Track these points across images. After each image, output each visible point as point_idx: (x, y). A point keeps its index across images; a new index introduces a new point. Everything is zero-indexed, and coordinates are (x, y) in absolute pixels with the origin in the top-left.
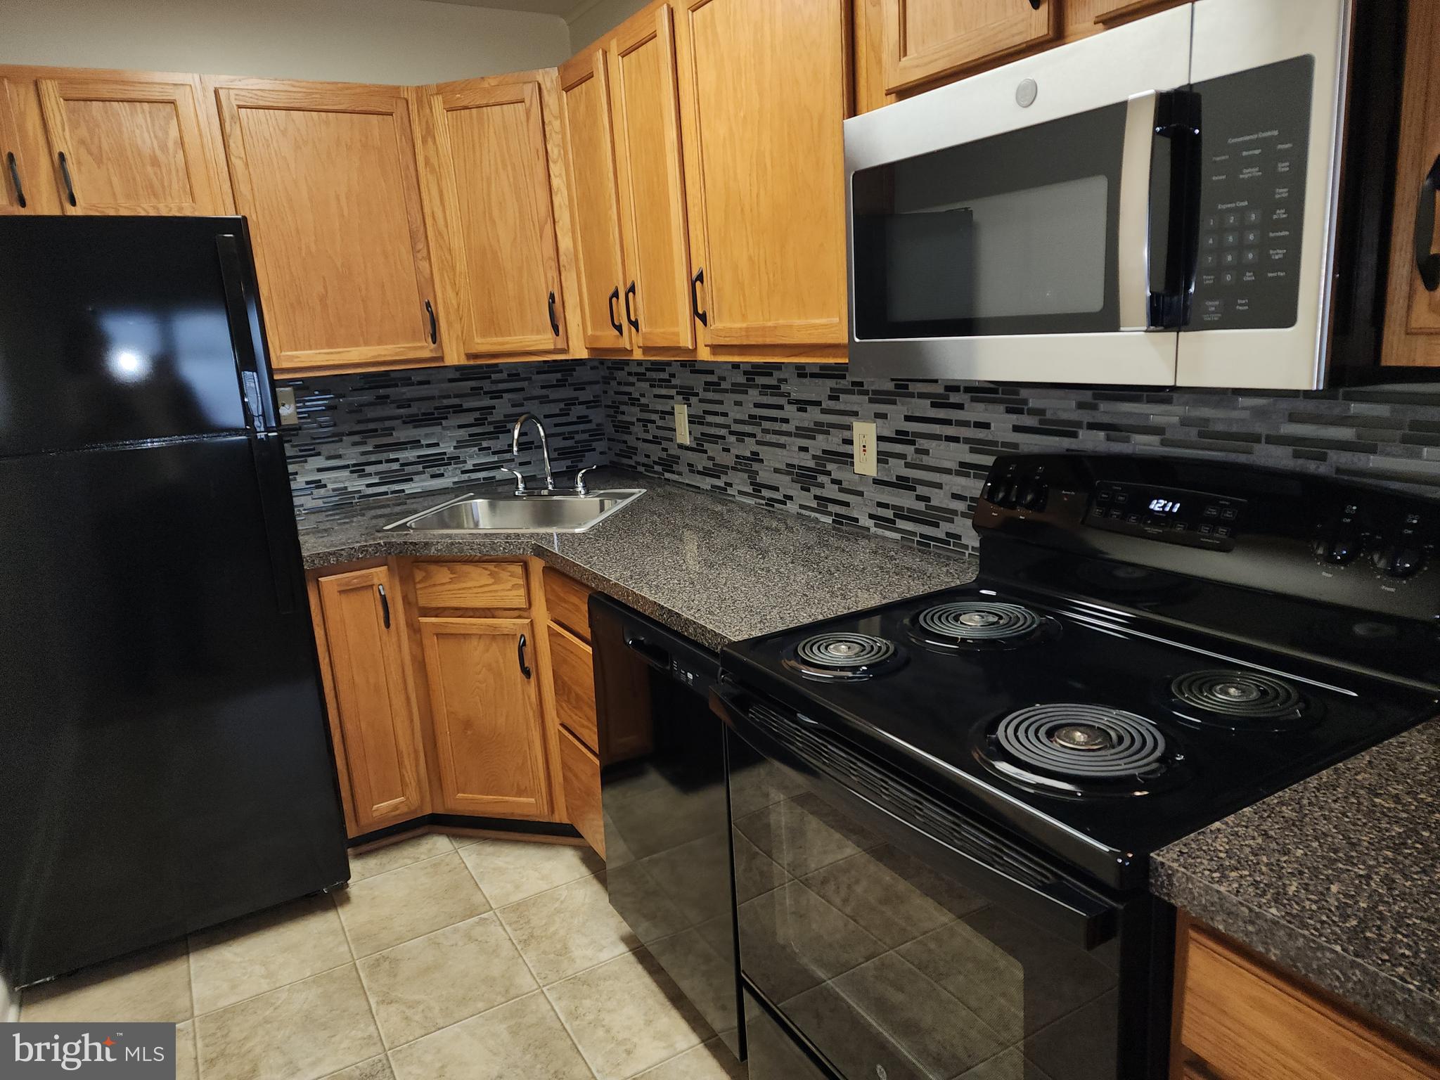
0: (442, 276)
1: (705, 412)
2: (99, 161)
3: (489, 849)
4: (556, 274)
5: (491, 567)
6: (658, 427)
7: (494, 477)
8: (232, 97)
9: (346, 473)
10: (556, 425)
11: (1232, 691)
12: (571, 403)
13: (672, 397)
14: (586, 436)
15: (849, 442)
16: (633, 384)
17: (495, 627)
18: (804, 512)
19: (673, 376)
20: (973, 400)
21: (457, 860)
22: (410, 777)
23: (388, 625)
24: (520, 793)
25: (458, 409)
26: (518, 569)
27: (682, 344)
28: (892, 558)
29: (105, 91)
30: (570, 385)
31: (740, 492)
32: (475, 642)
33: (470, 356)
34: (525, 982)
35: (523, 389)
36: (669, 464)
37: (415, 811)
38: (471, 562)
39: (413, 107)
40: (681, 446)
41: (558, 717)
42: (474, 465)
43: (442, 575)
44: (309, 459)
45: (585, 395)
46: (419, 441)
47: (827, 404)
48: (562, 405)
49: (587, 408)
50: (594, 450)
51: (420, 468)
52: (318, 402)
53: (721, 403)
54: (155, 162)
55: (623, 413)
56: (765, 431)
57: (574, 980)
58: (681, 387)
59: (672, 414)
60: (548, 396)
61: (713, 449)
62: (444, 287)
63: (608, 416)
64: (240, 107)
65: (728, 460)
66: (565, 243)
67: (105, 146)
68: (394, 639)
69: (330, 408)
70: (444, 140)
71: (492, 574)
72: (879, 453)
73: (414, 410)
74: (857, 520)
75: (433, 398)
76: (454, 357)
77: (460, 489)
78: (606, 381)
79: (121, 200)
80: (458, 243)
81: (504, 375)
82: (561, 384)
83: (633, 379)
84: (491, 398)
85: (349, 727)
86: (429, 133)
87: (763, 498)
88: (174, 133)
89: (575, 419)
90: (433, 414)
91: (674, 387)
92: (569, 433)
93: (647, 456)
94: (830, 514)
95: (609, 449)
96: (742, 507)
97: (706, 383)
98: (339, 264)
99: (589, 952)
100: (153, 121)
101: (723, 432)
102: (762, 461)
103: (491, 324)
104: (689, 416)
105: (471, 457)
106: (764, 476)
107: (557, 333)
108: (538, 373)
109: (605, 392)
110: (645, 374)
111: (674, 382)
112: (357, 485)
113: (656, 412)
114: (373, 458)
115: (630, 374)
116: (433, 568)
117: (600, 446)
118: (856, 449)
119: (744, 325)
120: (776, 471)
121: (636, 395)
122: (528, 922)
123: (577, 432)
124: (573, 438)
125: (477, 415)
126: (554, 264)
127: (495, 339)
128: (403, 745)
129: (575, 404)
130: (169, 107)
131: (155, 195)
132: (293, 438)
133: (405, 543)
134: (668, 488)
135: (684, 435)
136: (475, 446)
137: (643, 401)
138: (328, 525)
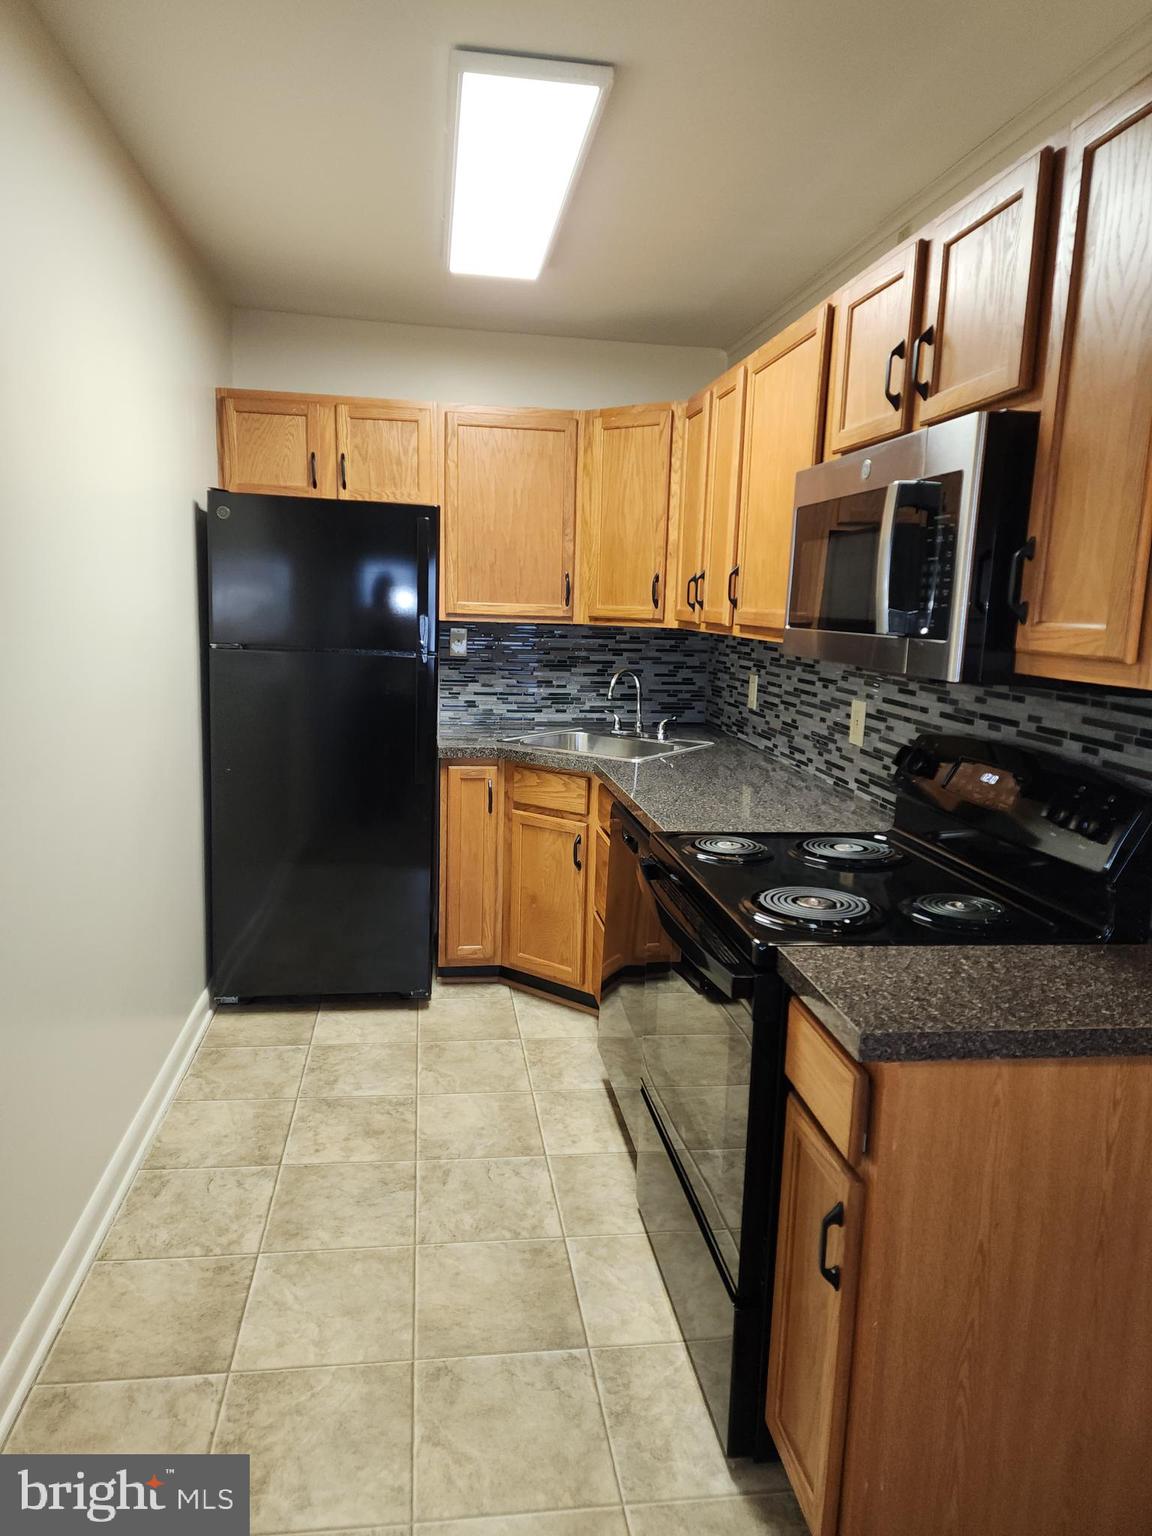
0: (582, 554)
1: (769, 683)
2: (365, 459)
3: (535, 1002)
4: (662, 559)
5: (565, 778)
6: (739, 693)
7: (605, 719)
8: (456, 418)
9: (494, 698)
10: (663, 683)
11: (959, 904)
12: (679, 666)
13: (749, 668)
14: (688, 696)
15: (848, 716)
16: (728, 655)
17: (561, 826)
18: (818, 773)
19: (752, 650)
20: (922, 689)
21: (509, 1004)
22: (489, 934)
23: (490, 811)
24: (562, 962)
25: (587, 661)
26: (583, 783)
27: (723, 622)
28: (865, 818)
29: (375, 413)
30: (681, 651)
31: (782, 754)
32: (547, 835)
33: (592, 618)
34: (523, 1084)
35: (640, 650)
36: (741, 725)
37: (488, 960)
38: (553, 772)
39: (582, 426)
40: (751, 711)
41: (596, 905)
42: (591, 707)
43: (532, 779)
44: (470, 684)
45: (694, 661)
46: (551, 682)
47: (841, 684)
48: (671, 667)
49: (693, 672)
50: (693, 708)
51: (549, 702)
52: (480, 642)
53: (778, 676)
54: (399, 463)
55: (719, 679)
56: (802, 703)
57: (558, 1094)
58: (758, 661)
59: (748, 682)
60: (660, 658)
61: (769, 715)
62: (581, 564)
63: (710, 681)
64: (459, 425)
65: (776, 724)
66: (673, 536)
67: (370, 451)
68: (494, 821)
69: (488, 647)
70: (598, 451)
71: (565, 784)
72: (866, 727)
73: (551, 657)
74: (847, 783)
75: (568, 649)
76: (580, 618)
77: (576, 723)
78: (713, 650)
79: (374, 487)
80: (596, 530)
81: (627, 637)
82: (673, 649)
83: (728, 651)
84: (614, 655)
85: (452, 881)
86: (589, 445)
87: (794, 759)
88: (414, 443)
89: (680, 681)
90: (565, 662)
91: (752, 660)
92: (674, 691)
93: (729, 717)
94: (832, 776)
95: (707, 709)
96: (783, 768)
97: (773, 659)
98: (508, 540)
99: (575, 1082)
100: (402, 437)
101: (776, 701)
102: (797, 728)
103: (610, 595)
104: (759, 685)
105: (589, 700)
106: (799, 741)
107: (656, 607)
108: (655, 639)
109: (710, 660)
110: (735, 647)
111: (754, 655)
112: (500, 709)
113: (739, 680)
114: (515, 691)
115: (727, 646)
116: (526, 773)
117: (699, 705)
118: (852, 723)
119: (754, 610)
120: (806, 737)
121: (728, 665)
122: (542, 1052)
123: (681, 691)
124: (676, 696)
125: (600, 667)
126: (663, 552)
127: (611, 607)
128: (487, 907)
129: (682, 668)
130: (414, 425)
131: (395, 485)
132: (461, 667)
133: (511, 751)
134: (739, 746)
135: (753, 702)
136: (594, 691)
137: (732, 670)
138: (474, 736)
